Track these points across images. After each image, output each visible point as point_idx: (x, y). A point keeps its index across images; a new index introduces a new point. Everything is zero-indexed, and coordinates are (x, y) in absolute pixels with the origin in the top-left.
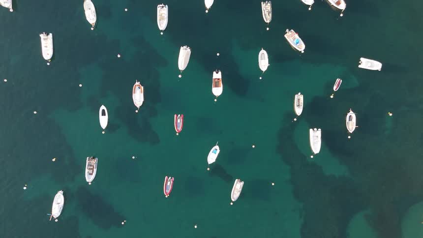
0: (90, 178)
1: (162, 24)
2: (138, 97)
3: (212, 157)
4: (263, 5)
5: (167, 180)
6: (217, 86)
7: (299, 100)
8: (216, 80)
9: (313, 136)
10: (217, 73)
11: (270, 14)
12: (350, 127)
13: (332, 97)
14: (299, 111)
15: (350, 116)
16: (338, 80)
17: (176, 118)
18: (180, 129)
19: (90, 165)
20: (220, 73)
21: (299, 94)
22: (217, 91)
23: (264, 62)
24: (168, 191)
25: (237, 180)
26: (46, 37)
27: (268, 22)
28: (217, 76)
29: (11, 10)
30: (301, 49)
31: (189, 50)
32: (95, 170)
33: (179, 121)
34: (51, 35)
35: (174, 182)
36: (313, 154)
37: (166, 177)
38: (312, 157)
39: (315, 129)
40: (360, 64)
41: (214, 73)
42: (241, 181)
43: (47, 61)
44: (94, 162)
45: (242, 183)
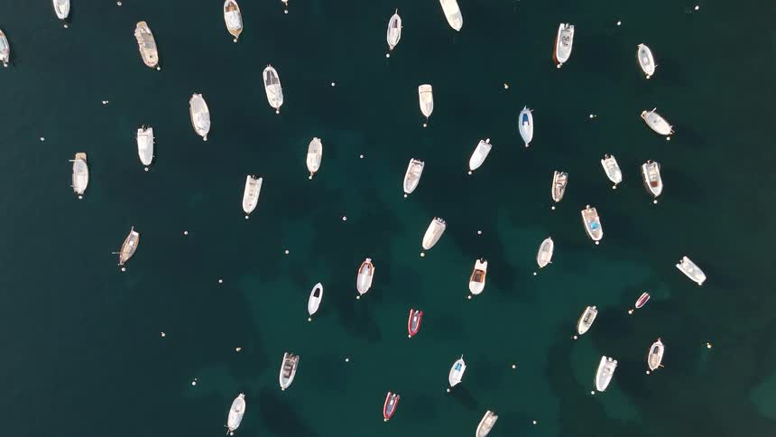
0: (285, 383)
1: (410, 184)
2: (365, 281)
3: (456, 376)
4: (556, 177)
5: (390, 398)
6: (477, 280)
7: (589, 315)
8: (478, 272)
9: (604, 368)
10: (482, 262)
11: (563, 191)
12: (653, 362)
13: (630, 312)
14: (583, 328)
15: (657, 347)
16: (645, 295)
17: (413, 314)
18: (415, 330)
19: (287, 364)
20: (486, 263)
21: (594, 307)
22: (476, 288)
23: (545, 255)
24: (390, 413)
25: (488, 412)
26: (253, 181)
27: (557, 200)
28: (481, 266)
29: (205, 139)
30: (596, 237)
31: (443, 226)
32: (294, 372)
33: (415, 319)
34: (261, 179)
35: (399, 401)
36: (595, 389)
37: (389, 394)
38: (593, 393)
39: (610, 359)
40: (680, 263)
41: (478, 261)
42: (495, 415)
43: (246, 214)
44: (294, 361)
45: (495, 418)
